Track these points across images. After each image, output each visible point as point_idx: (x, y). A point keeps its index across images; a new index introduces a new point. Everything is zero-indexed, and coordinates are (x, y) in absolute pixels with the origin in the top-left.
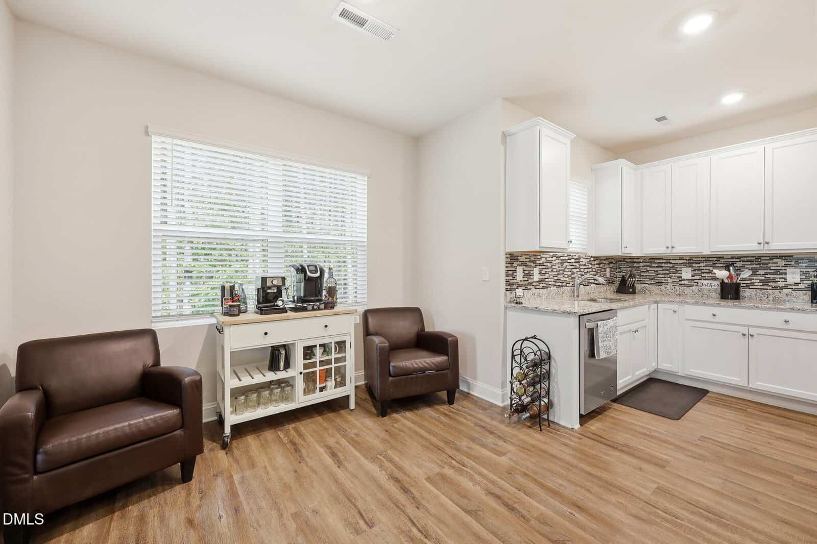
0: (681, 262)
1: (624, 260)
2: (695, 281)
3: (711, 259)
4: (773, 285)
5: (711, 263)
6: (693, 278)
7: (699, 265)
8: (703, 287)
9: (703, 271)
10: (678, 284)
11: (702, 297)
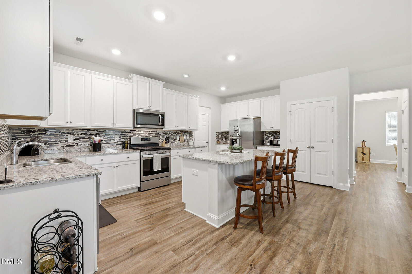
0: (67, 131)
1: (19, 129)
2: (76, 143)
3: (84, 130)
4: (110, 143)
5: (84, 133)
6: (74, 141)
7: (77, 134)
8: (81, 146)
9: (80, 137)
10: (65, 146)
11: (80, 152)
